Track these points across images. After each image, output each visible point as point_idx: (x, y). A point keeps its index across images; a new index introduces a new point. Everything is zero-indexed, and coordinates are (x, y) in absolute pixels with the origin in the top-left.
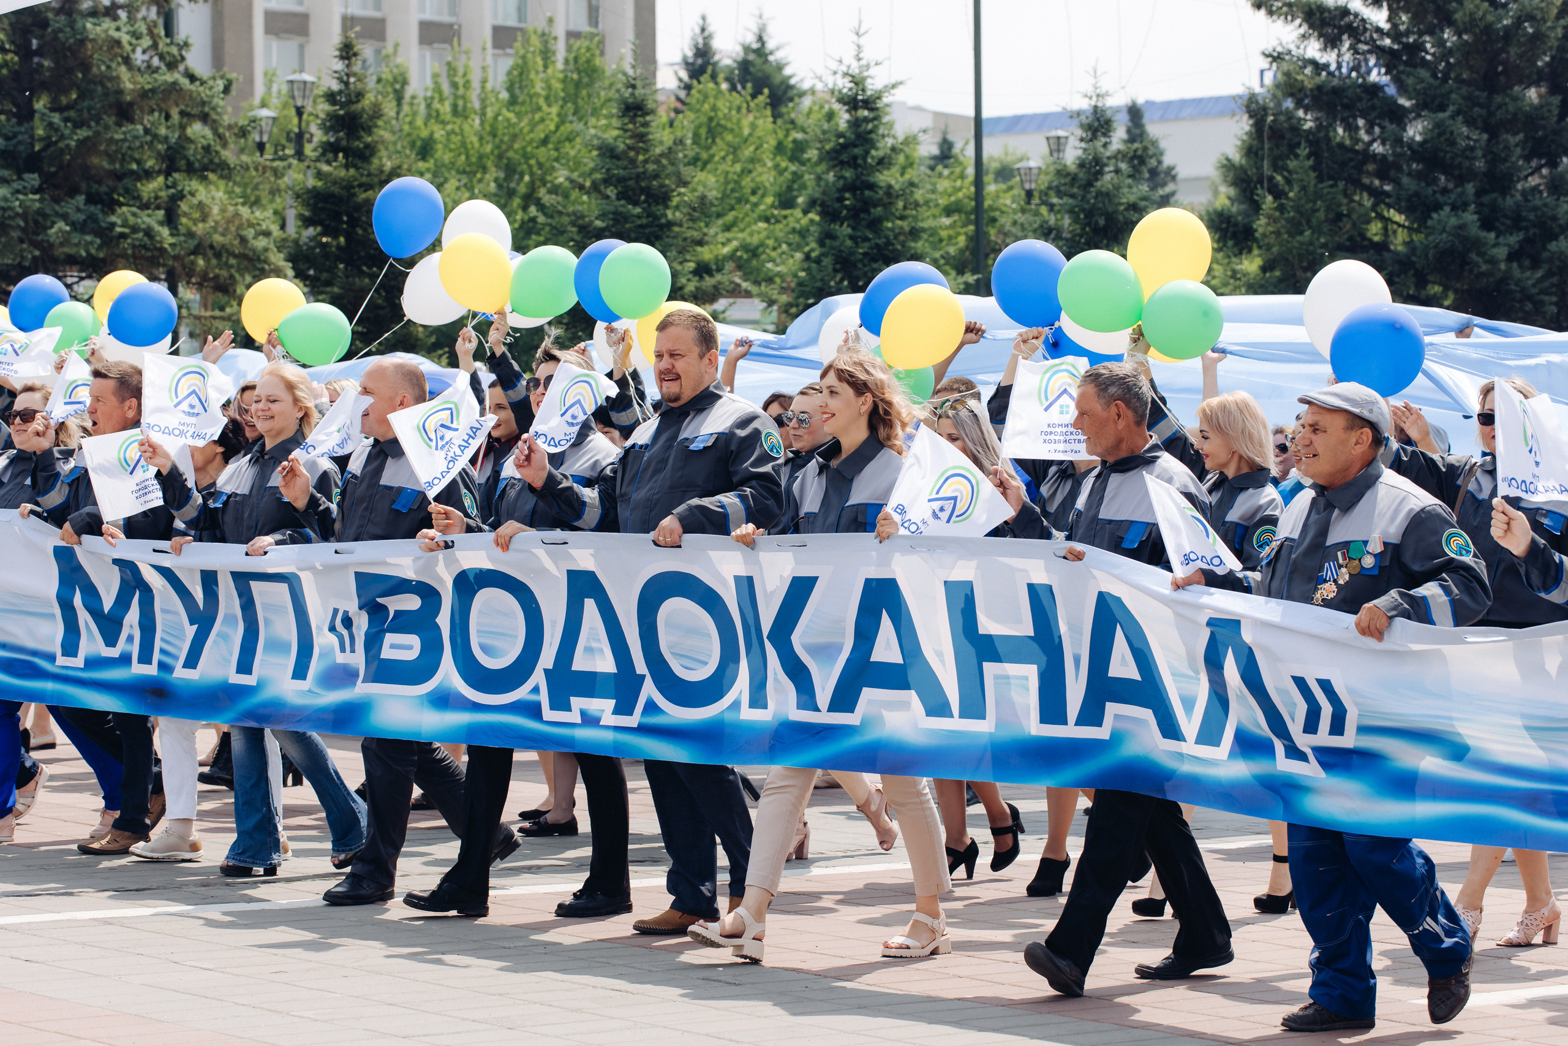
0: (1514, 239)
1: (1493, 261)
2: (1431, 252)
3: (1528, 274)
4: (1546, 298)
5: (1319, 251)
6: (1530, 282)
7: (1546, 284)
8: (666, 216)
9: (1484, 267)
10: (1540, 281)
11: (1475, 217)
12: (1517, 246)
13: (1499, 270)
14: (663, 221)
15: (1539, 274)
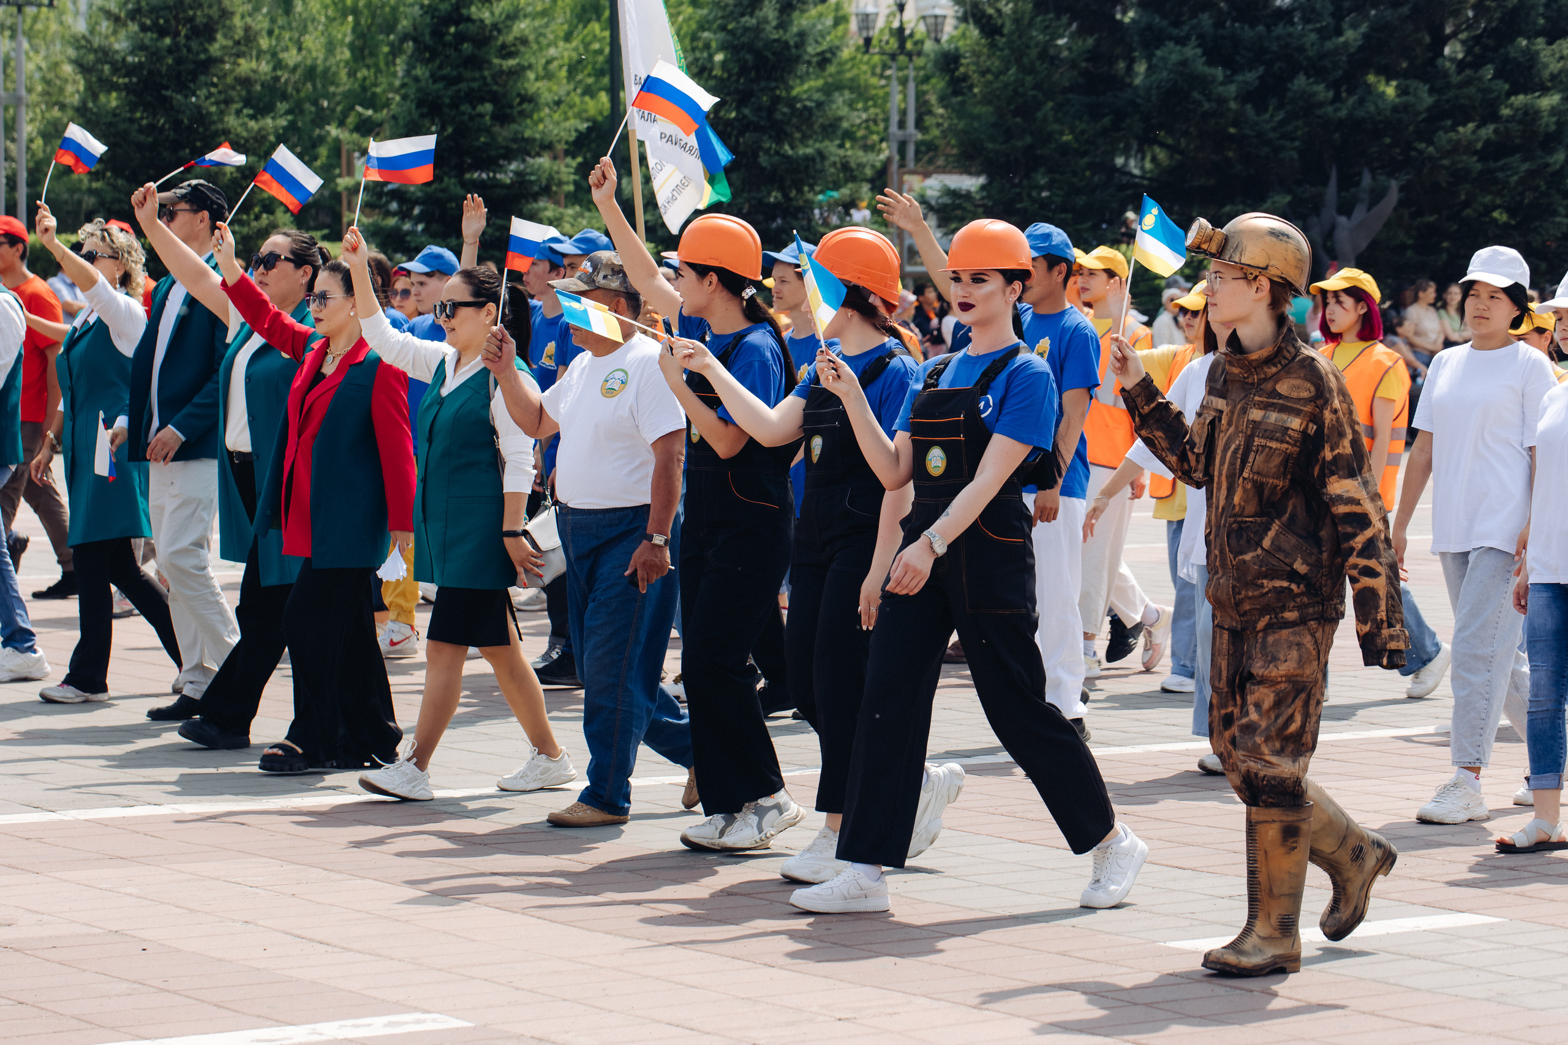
0: (1251, 77)
1: (1222, 101)
2: (1154, 92)
3: (1267, 116)
4: (1288, 144)
5: (1031, 93)
6: (1269, 126)
7: (1289, 128)
8: (206, 51)
9: (1206, 106)
10: (1282, 123)
11: (1199, 51)
12: (1257, 83)
13: (1229, 110)
14: (203, 56)
15: (1280, 115)
